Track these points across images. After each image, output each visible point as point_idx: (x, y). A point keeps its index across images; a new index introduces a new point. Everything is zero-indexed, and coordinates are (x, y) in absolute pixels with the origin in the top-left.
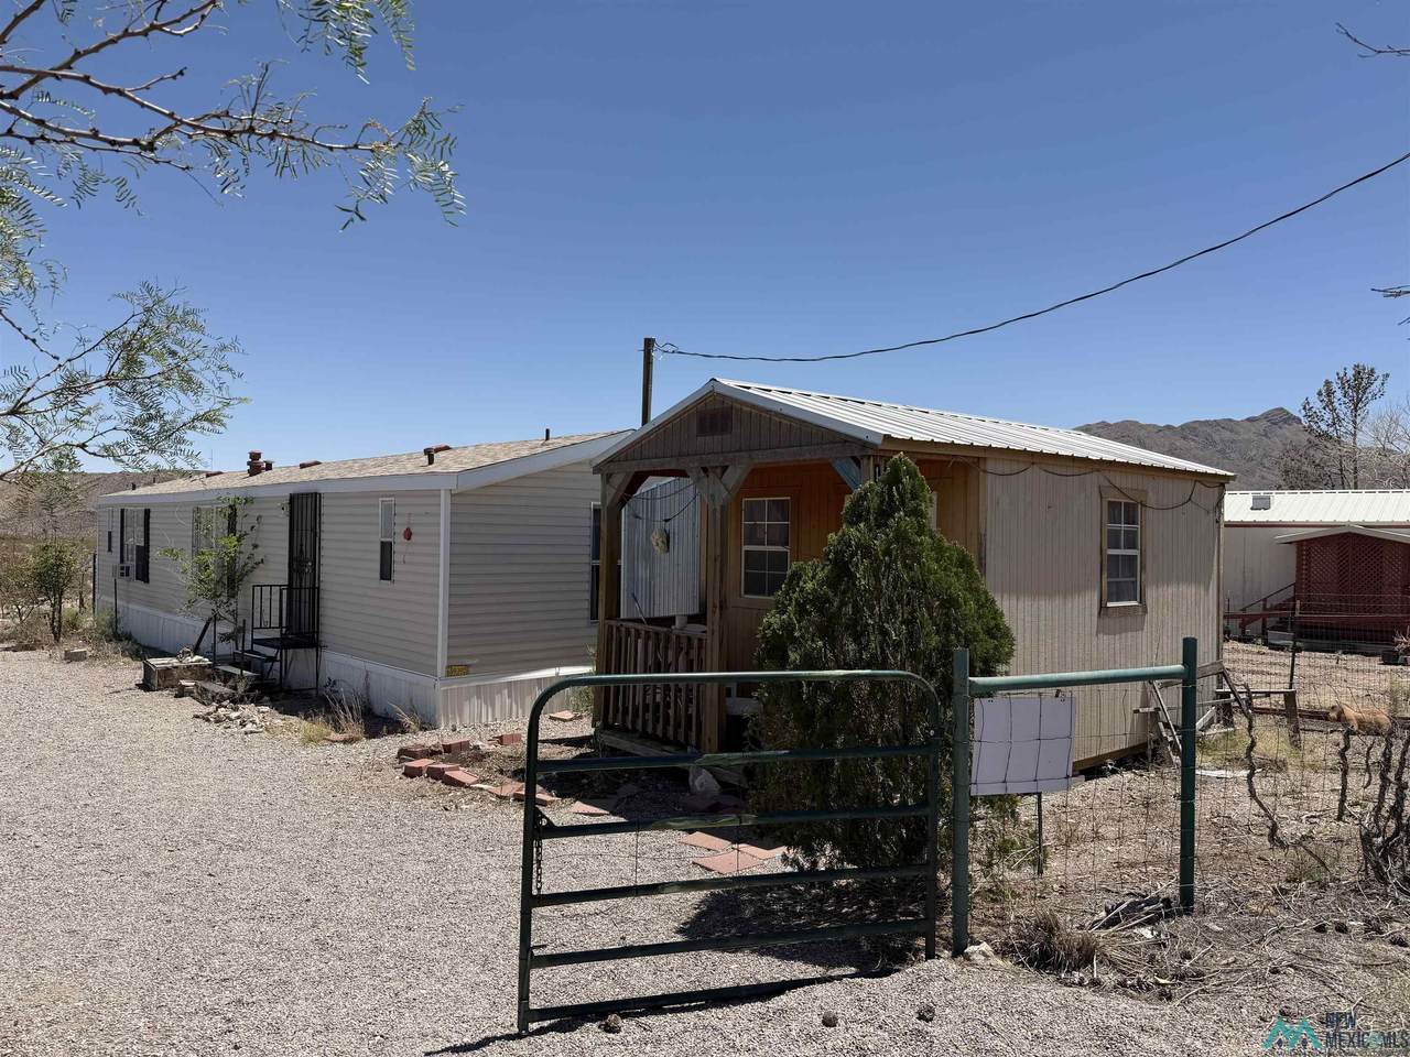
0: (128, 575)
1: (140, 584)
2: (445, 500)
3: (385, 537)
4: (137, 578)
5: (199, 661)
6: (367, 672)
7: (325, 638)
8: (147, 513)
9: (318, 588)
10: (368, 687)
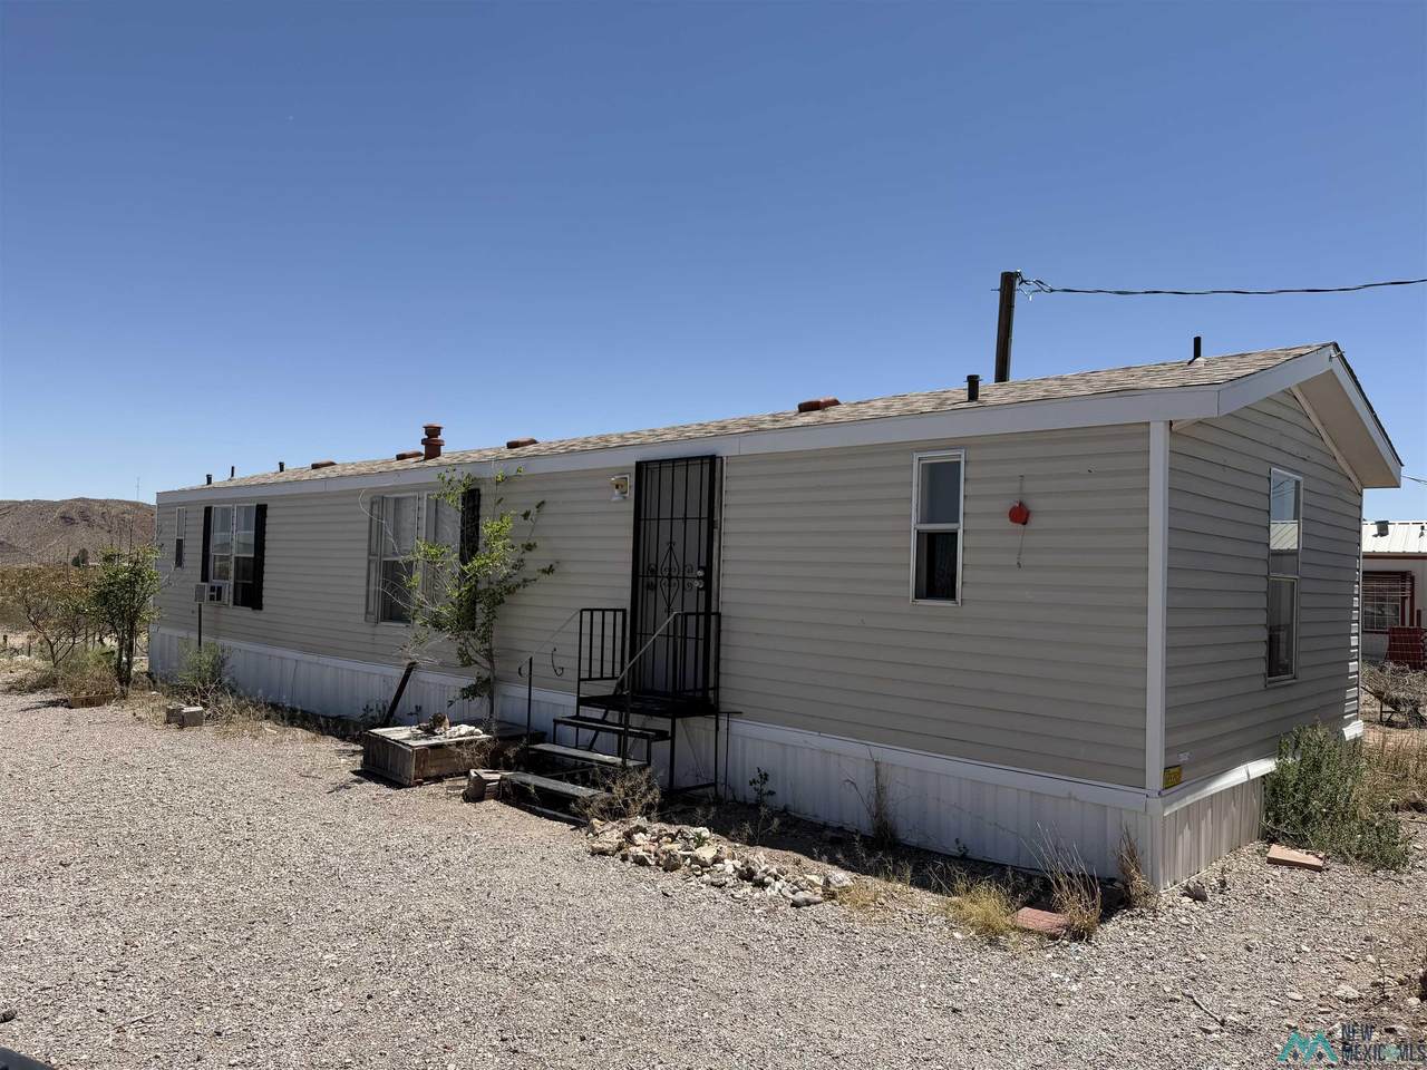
0: (219, 598)
1: (247, 612)
2: (1159, 442)
3: (930, 521)
4: (235, 604)
5: (472, 733)
6: (877, 763)
7: (728, 699)
8: (261, 511)
9: (718, 615)
10: (880, 791)
